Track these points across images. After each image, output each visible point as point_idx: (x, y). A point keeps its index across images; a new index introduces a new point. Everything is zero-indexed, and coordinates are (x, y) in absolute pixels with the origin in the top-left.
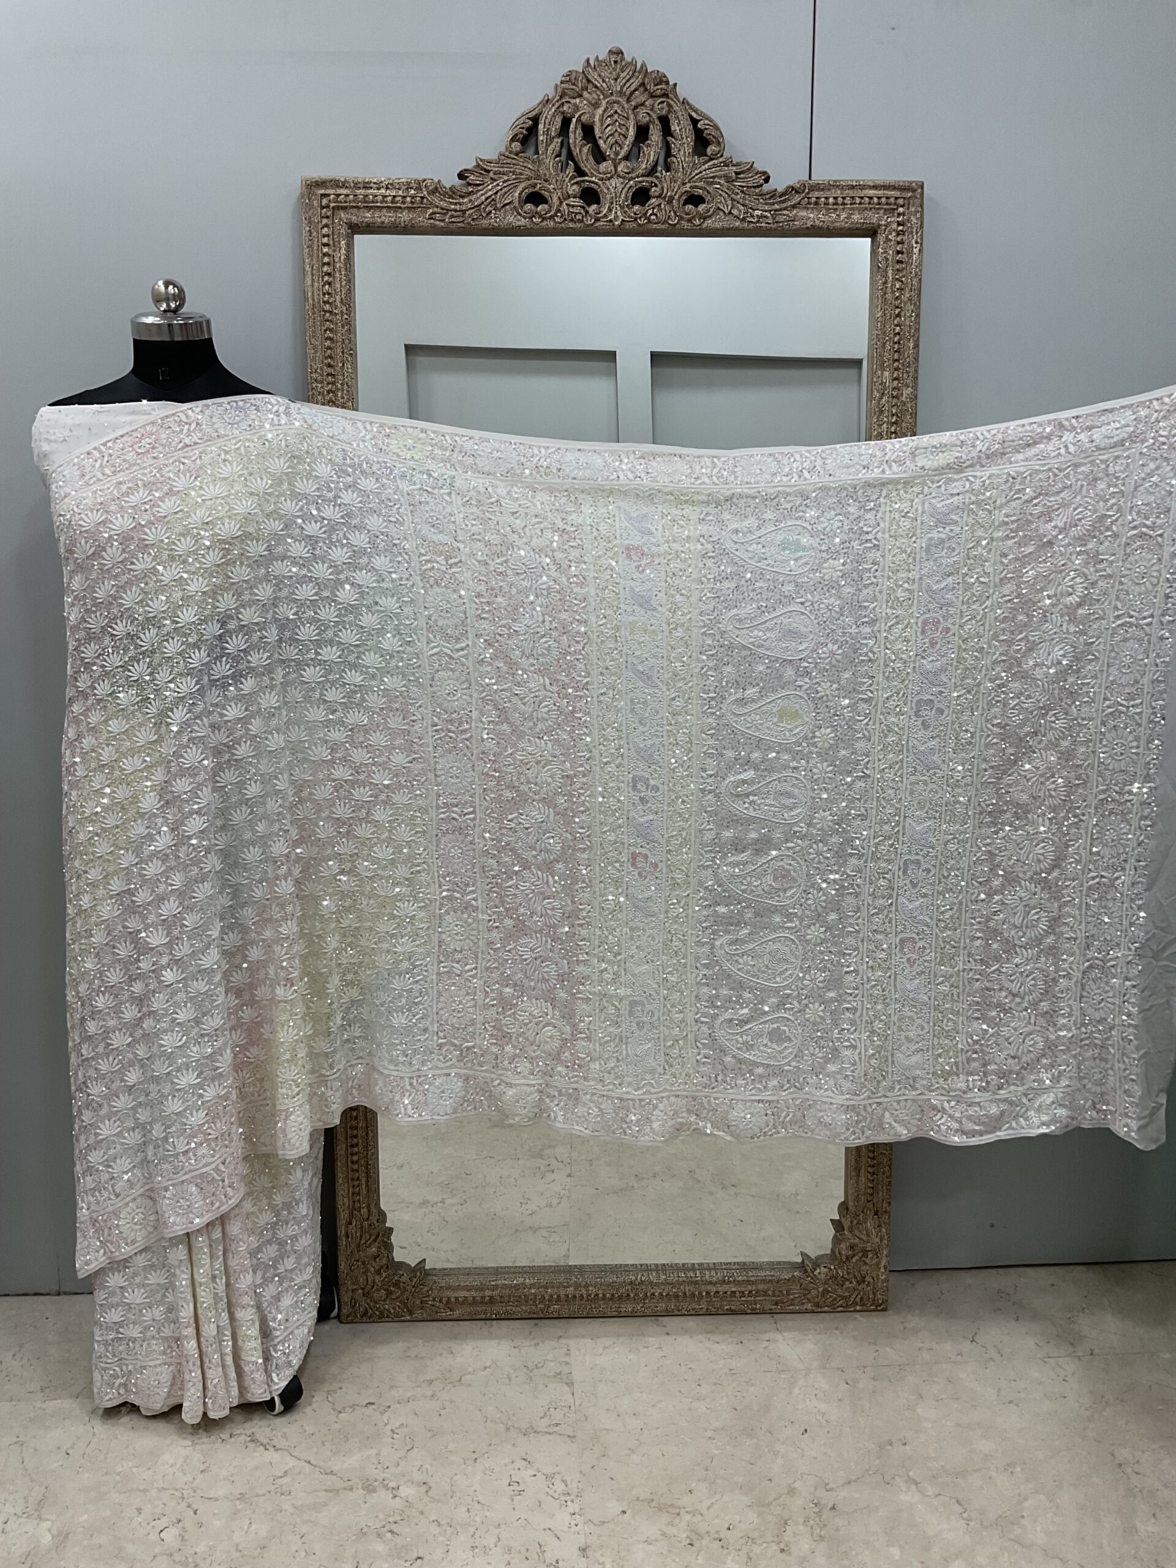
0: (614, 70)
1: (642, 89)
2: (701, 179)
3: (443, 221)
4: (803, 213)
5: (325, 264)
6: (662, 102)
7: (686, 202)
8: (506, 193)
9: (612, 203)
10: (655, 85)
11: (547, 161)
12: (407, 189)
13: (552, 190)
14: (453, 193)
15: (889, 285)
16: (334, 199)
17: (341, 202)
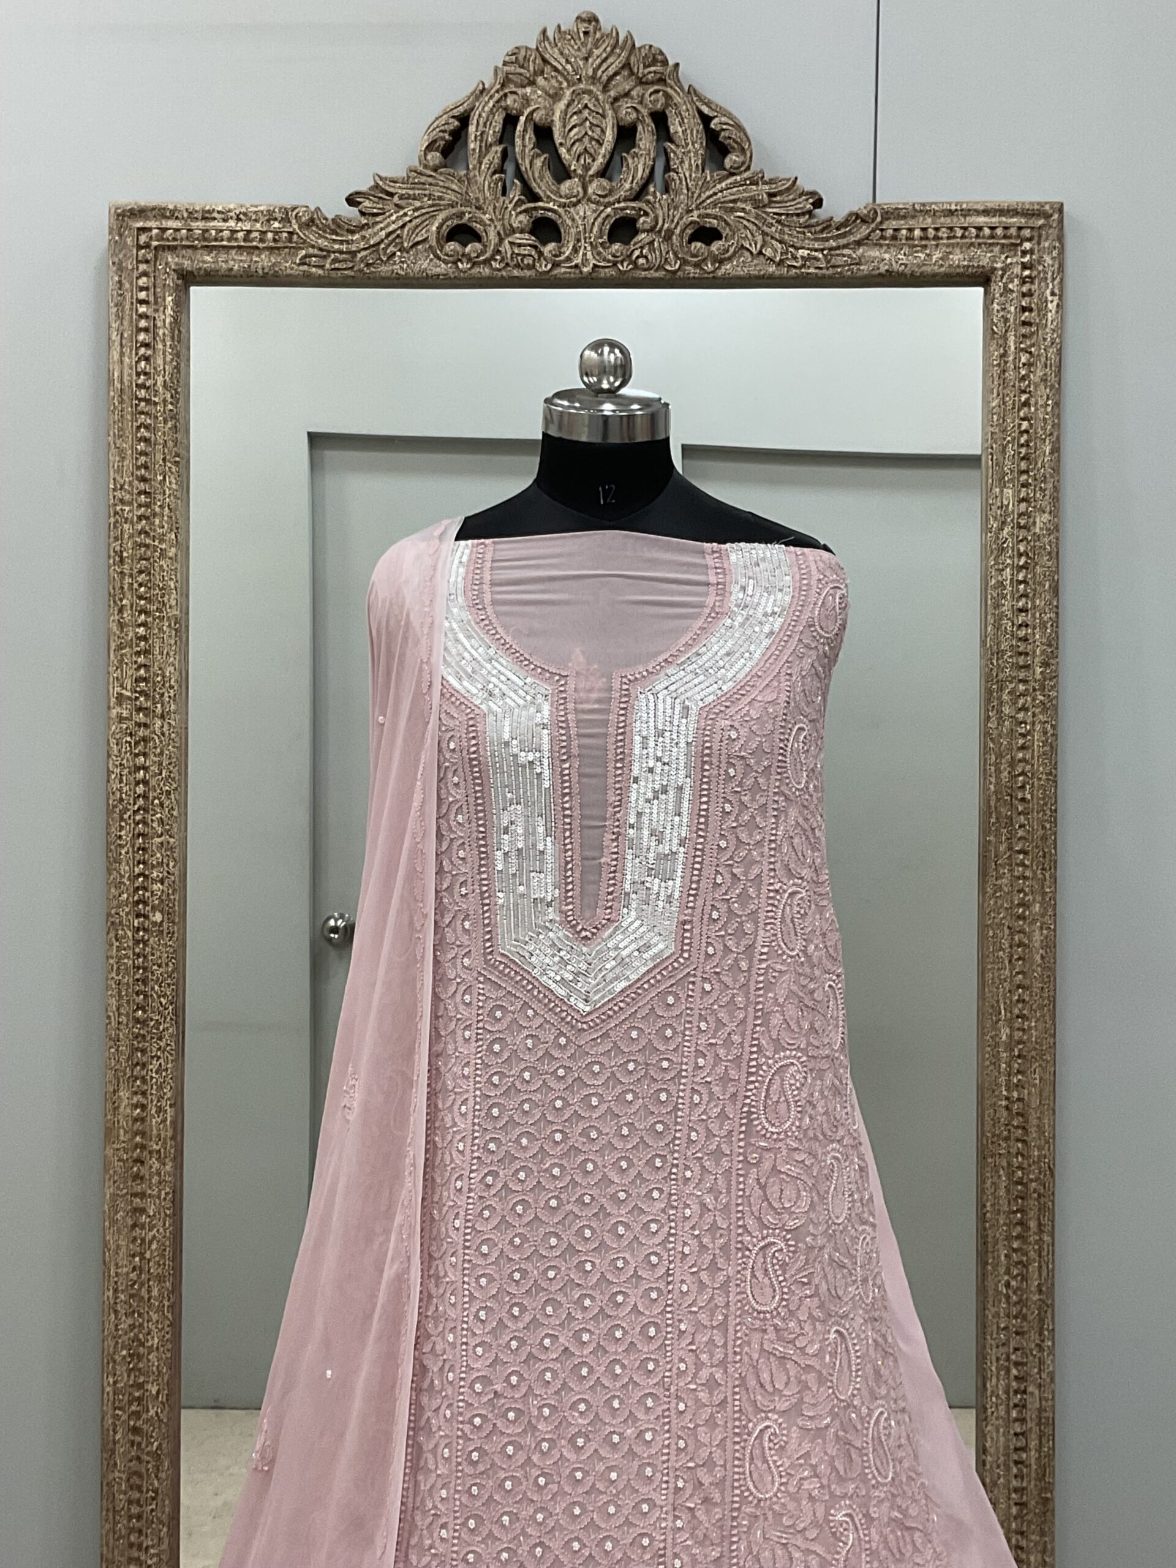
0: (584, 44)
1: (626, 73)
2: (715, 205)
3: (322, 267)
4: (875, 253)
5: (139, 330)
6: (657, 92)
7: (693, 238)
8: (417, 226)
9: (579, 240)
10: (645, 67)
11: (480, 179)
12: (268, 221)
13: (488, 222)
14: (339, 226)
15: (1011, 358)
16: (157, 235)
17: (168, 240)
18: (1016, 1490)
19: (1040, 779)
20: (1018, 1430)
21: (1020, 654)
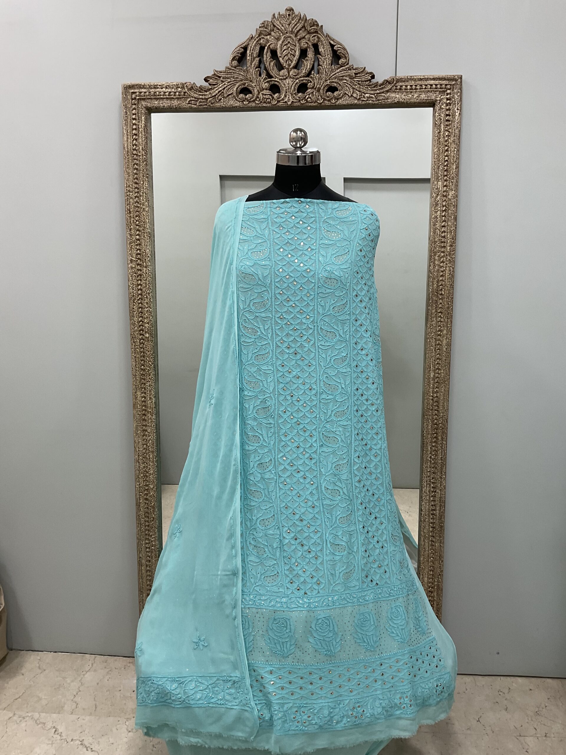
0: (288, 19)
1: (303, 29)
2: (335, 78)
3: (196, 104)
4: (393, 95)
5: (133, 129)
6: (315, 36)
7: (327, 91)
8: (229, 89)
9: (286, 92)
10: (310, 27)
11: (251, 70)
12: (177, 88)
13: (254, 86)
14: (202, 89)
15: (442, 134)
16: (138, 94)
17: (142, 96)
18: (432, 523)
19: (447, 287)
20: (433, 504)
21: (442, 242)
